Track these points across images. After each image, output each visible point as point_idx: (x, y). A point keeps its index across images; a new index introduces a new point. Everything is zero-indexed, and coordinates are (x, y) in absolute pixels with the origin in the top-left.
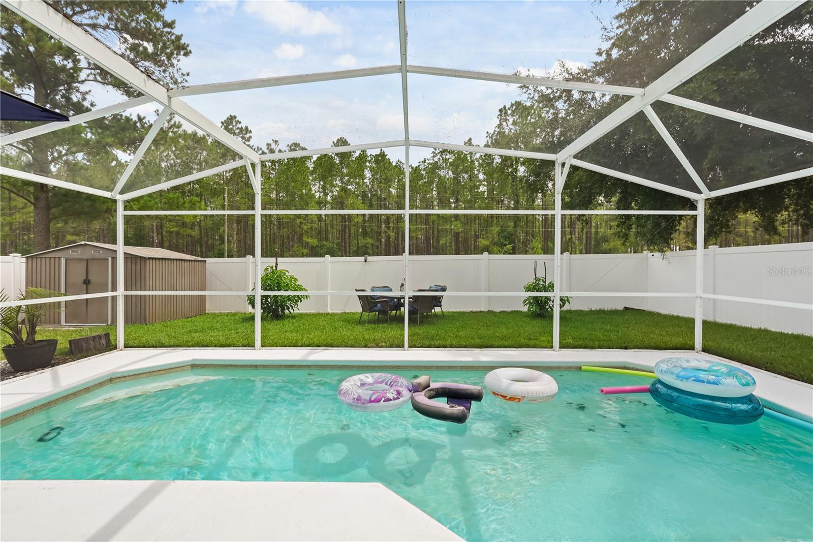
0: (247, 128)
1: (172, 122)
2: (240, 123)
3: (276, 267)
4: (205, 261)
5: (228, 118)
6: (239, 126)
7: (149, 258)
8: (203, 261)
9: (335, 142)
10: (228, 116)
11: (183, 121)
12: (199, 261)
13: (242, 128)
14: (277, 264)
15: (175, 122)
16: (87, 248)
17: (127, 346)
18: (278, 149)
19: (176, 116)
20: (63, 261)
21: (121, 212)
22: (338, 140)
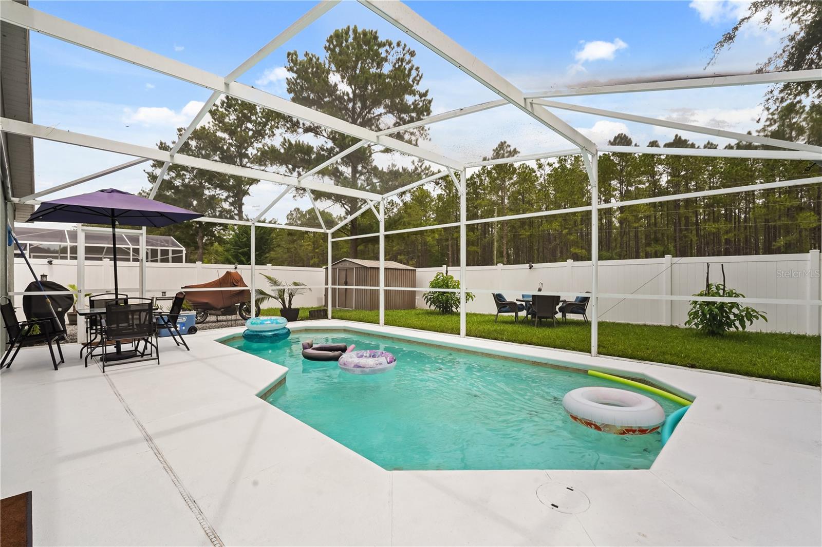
0: (515, 149)
1: (423, 167)
2: (509, 146)
3: (447, 273)
4: (415, 270)
5: (499, 145)
6: (509, 149)
7: (371, 268)
8: (413, 270)
9: (612, 141)
10: (499, 142)
11: (432, 165)
12: (409, 270)
13: (510, 151)
14: (447, 271)
15: (426, 167)
16: (347, 262)
17: (333, 318)
18: (547, 163)
19: (425, 161)
20: (338, 269)
21: (330, 240)
22: (616, 138)
